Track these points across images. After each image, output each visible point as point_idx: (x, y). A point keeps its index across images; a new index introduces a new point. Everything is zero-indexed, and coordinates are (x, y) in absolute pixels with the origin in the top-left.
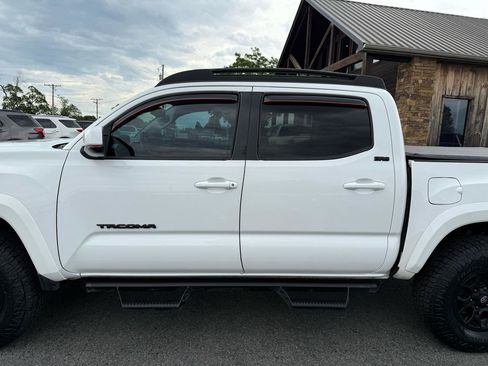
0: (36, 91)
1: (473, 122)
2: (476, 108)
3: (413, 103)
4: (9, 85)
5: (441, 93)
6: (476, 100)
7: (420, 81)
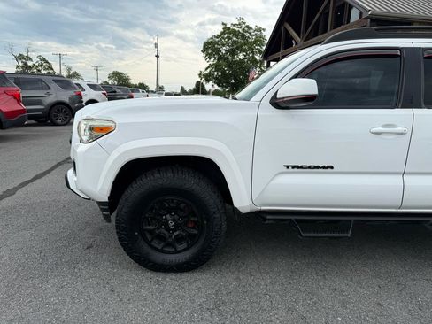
0: (44, 60)
4: (21, 55)
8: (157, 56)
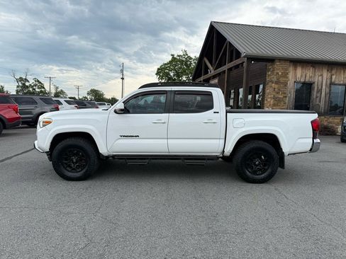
1: (315, 97)
2: (316, 88)
3: (276, 86)
4: (21, 78)
5: (293, 80)
6: (316, 83)
7: (280, 73)
8: (123, 79)
